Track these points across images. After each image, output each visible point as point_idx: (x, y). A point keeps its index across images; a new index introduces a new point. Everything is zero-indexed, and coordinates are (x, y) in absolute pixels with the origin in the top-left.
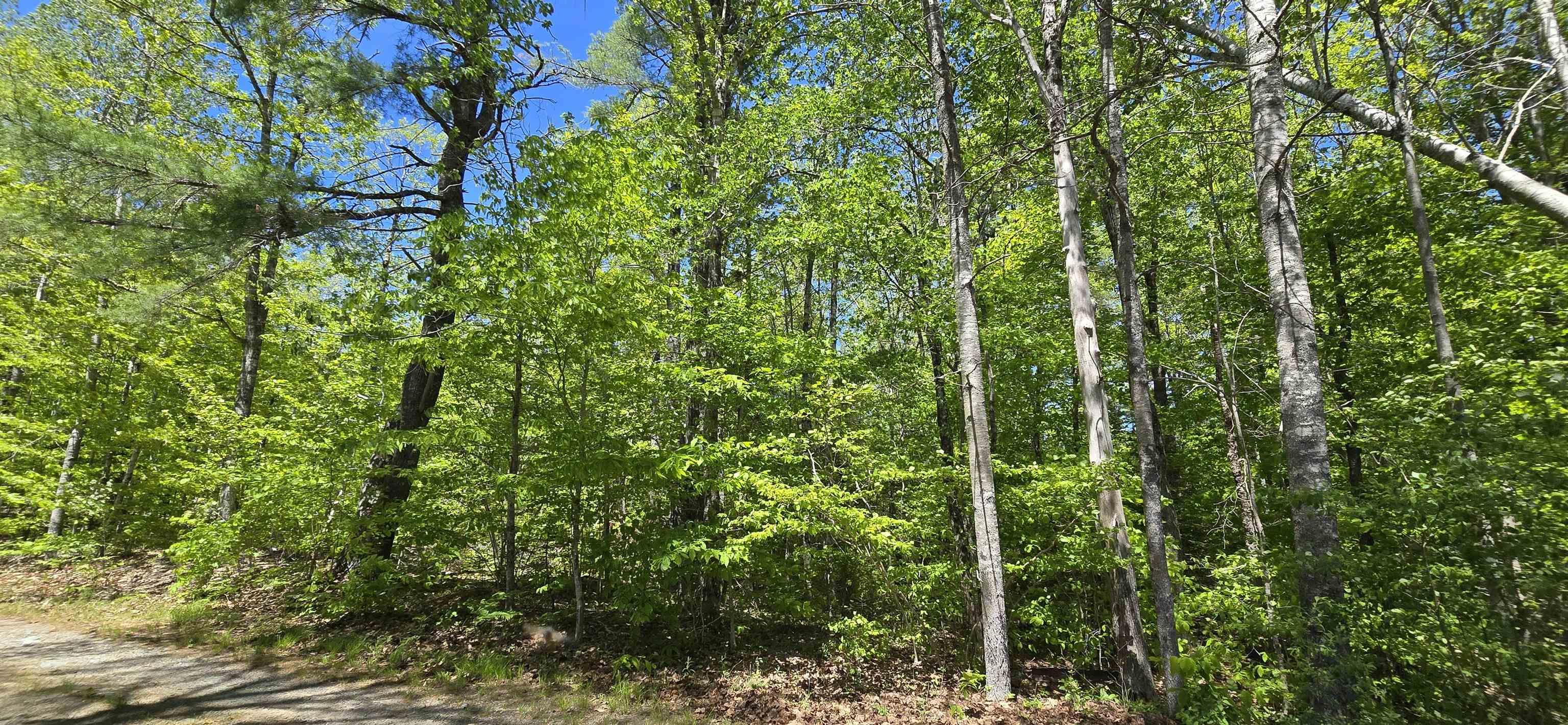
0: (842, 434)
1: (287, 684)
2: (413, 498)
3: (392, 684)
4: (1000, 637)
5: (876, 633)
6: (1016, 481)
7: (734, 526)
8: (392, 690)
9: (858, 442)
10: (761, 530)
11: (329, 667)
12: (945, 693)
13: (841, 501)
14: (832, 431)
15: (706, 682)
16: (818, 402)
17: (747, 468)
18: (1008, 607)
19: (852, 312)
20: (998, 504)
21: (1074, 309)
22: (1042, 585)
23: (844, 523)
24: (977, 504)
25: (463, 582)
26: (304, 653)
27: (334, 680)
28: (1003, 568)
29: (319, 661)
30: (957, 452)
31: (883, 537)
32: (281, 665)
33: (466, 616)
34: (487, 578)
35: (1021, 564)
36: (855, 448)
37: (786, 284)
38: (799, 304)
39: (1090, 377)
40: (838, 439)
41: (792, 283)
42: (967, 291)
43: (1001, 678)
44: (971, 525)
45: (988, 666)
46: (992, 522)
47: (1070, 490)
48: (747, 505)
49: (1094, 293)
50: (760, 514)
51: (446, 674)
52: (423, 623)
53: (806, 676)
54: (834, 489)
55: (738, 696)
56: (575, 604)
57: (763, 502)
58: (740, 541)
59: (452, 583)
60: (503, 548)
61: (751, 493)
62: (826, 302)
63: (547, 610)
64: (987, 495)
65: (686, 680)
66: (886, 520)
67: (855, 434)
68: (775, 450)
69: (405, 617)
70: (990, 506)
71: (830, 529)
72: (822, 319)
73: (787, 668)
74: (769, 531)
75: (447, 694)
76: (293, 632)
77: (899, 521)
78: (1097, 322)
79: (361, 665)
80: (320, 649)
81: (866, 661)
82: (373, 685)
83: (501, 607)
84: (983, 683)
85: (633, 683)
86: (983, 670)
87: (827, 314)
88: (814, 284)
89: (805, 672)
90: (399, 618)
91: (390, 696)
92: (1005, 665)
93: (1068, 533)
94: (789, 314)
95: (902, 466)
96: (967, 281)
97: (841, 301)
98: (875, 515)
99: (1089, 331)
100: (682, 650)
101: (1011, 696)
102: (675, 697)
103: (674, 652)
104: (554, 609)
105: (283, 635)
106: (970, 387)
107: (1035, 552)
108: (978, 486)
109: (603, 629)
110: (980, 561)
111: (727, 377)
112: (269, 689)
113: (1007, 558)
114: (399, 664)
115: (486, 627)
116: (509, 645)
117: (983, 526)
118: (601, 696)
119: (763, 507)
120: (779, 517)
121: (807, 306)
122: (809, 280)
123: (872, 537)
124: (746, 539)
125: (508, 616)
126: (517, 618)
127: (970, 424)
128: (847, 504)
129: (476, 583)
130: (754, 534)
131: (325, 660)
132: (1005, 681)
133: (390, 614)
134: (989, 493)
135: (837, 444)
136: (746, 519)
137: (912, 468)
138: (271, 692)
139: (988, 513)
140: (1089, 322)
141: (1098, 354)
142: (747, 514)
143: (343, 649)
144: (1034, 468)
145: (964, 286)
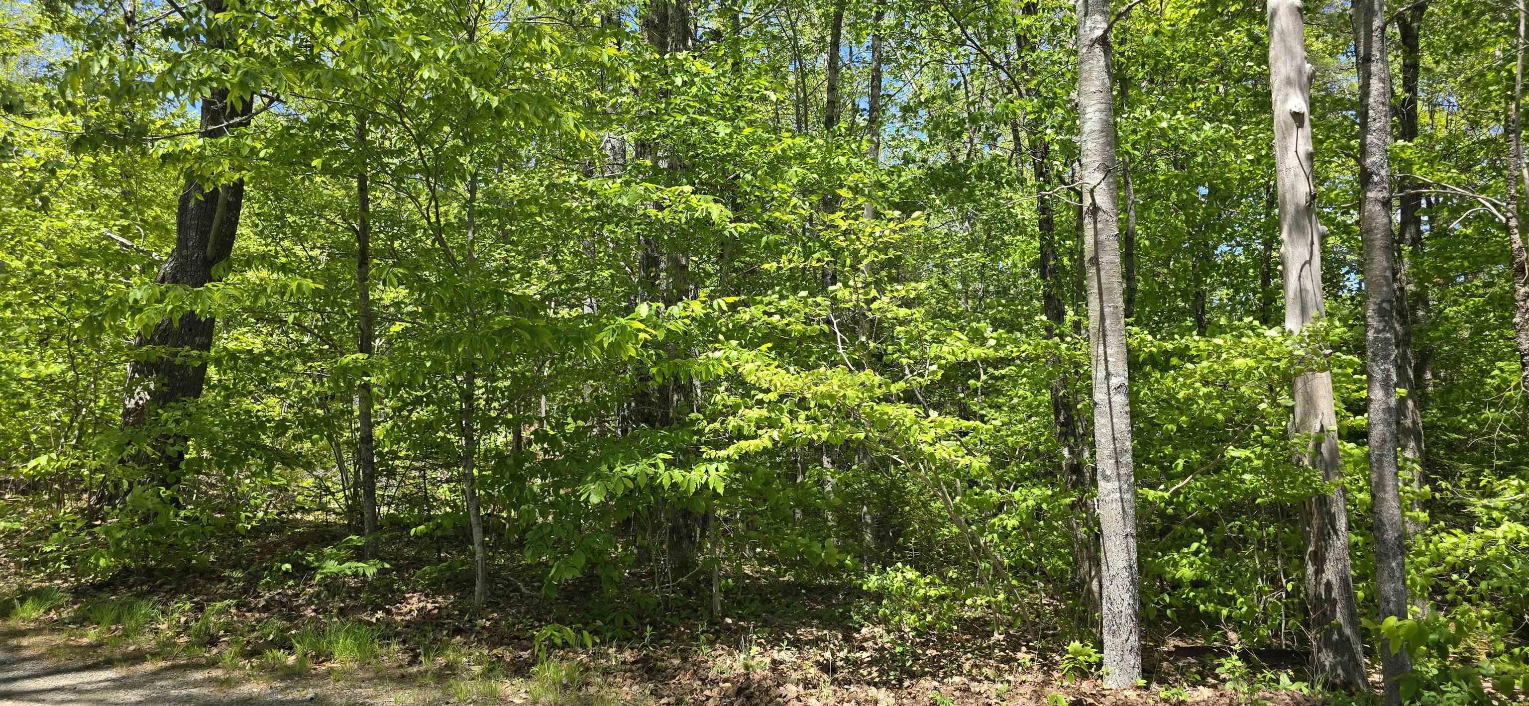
0: (882, 291)
1: (39, 667)
2: (209, 396)
3: (198, 667)
4: (1127, 597)
5: (932, 592)
6: (1161, 362)
7: (715, 432)
8: (199, 675)
9: (907, 303)
10: (755, 437)
11: (99, 645)
12: (1041, 677)
13: (878, 392)
14: (866, 285)
15: (677, 662)
16: (841, 242)
17: (734, 343)
18: (1142, 553)
19: (906, 96)
20: (1133, 399)
21: (1276, 81)
22: (1198, 522)
23: (884, 425)
24: (1099, 396)
25: (296, 523)
26: (56, 626)
27: (109, 663)
28: (1136, 495)
29: (82, 636)
30: (1070, 315)
31: (945, 451)
32: (25, 642)
33: (303, 571)
34: (332, 518)
35: (1166, 490)
36: (903, 312)
37: (798, 54)
38: (819, 82)
39: (1294, 195)
40: (874, 299)
41: (808, 51)
42: (1098, 50)
43: (1127, 656)
44: (1090, 432)
45: (1107, 638)
46: (1122, 424)
47: (1249, 373)
48: (732, 400)
49: (1311, 57)
50: (755, 413)
51: (280, 654)
52: (238, 580)
53: (828, 655)
54: (869, 376)
55: (725, 681)
56: (473, 555)
57: (760, 396)
58: (722, 453)
59: (279, 526)
60: (357, 472)
61: (737, 381)
62: (863, 85)
63: (429, 563)
64: (1115, 381)
65: (645, 660)
66: (952, 422)
67: (901, 290)
68: (776, 317)
69: (211, 575)
70: (1120, 400)
71: (862, 436)
72: (856, 110)
73: (797, 644)
74: (764, 441)
75: (282, 680)
76: (39, 595)
77: (972, 424)
78: (1312, 103)
79: (147, 641)
80: (82, 621)
81: (920, 635)
82: (166, 669)
83: (360, 555)
84: (1100, 665)
85: (565, 664)
86: (1099, 646)
87: (864, 103)
88: (844, 52)
89: (824, 649)
90: (201, 575)
91: (196, 684)
92: (1134, 638)
93: (1241, 444)
94: (802, 104)
95: (977, 338)
96: (1099, 33)
97: (886, 78)
98: (933, 414)
99: (1298, 117)
100: (639, 618)
101: (1142, 682)
102: (629, 681)
103: (626, 622)
104: (441, 560)
105: (22, 601)
106: (1095, 209)
107: (1189, 469)
108: (1102, 367)
109: (517, 589)
110: (1102, 483)
111: (694, 200)
112: (11, 675)
113: (1142, 479)
114: (207, 638)
115: (333, 585)
116: (374, 611)
117: (1107, 430)
118: (517, 681)
119: (760, 403)
120: (785, 419)
121: (832, 89)
122: (835, 45)
123: (927, 449)
124: (731, 450)
125: (370, 569)
126: (382, 572)
127: (1093, 270)
128: (887, 399)
129: (316, 525)
130: (743, 444)
131: (91, 635)
132: (1133, 660)
133: (187, 569)
134: (1120, 378)
135: (874, 306)
136: (732, 422)
137: (992, 342)
138: (15, 679)
139: (1117, 409)
140: (1298, 102)
141: (1310, 157)
142: (734, 414)
143: (118, 620)
144: (1195, 342)
145: (1093, 42)
